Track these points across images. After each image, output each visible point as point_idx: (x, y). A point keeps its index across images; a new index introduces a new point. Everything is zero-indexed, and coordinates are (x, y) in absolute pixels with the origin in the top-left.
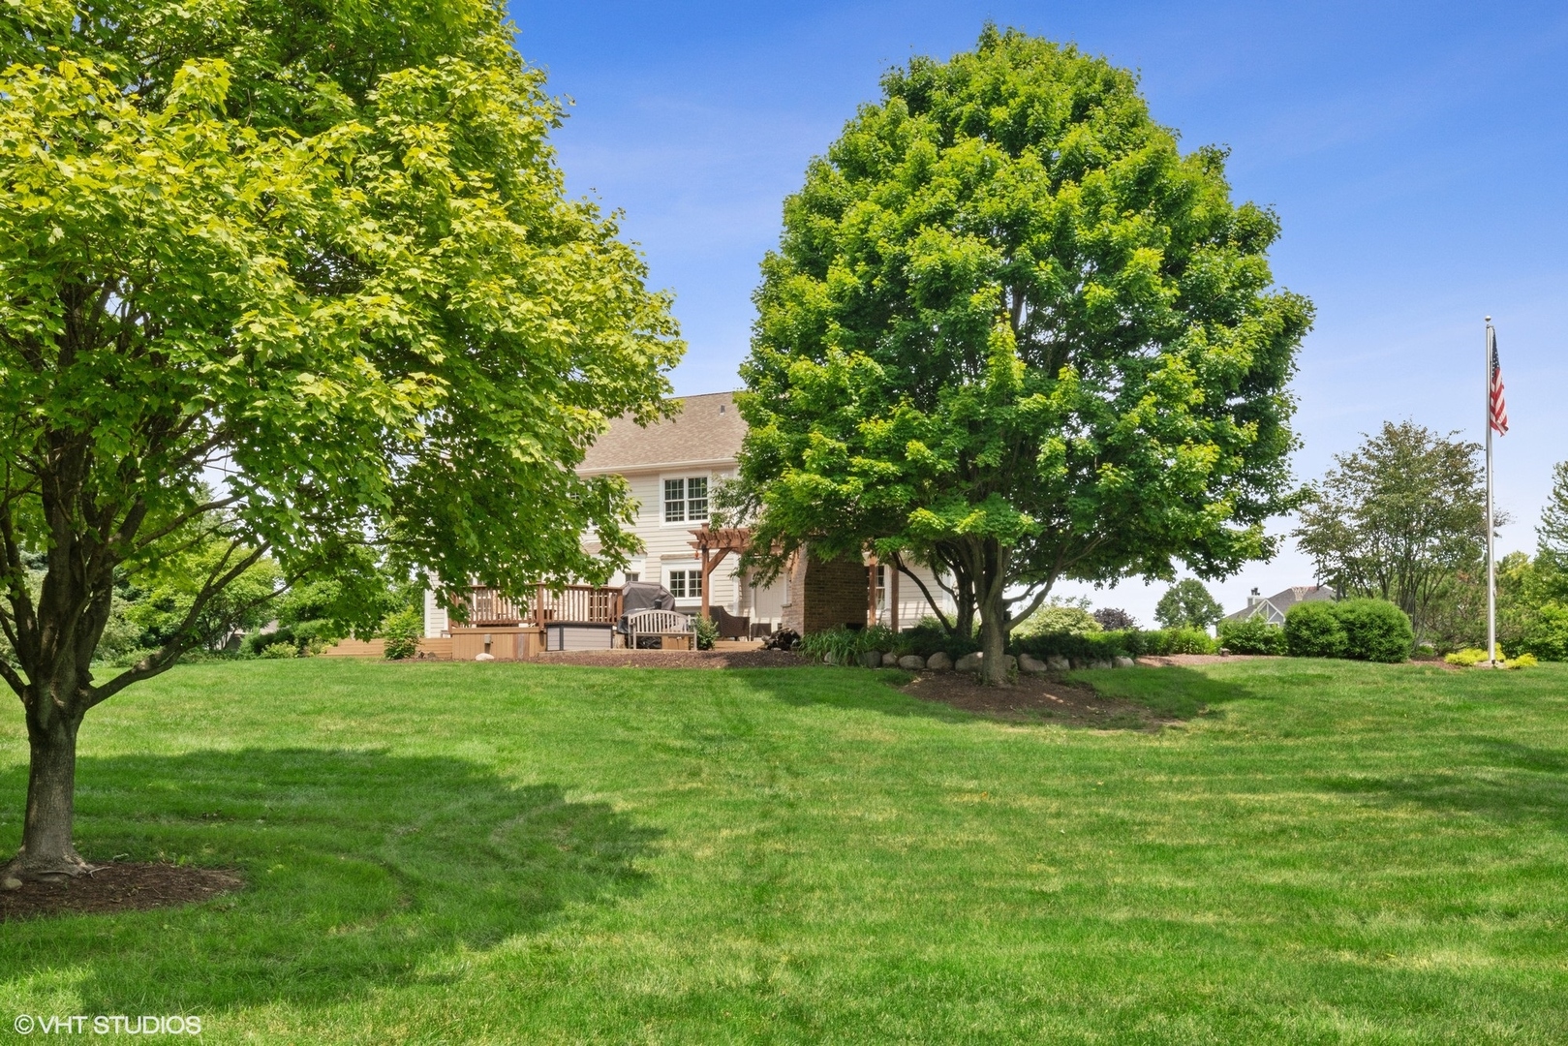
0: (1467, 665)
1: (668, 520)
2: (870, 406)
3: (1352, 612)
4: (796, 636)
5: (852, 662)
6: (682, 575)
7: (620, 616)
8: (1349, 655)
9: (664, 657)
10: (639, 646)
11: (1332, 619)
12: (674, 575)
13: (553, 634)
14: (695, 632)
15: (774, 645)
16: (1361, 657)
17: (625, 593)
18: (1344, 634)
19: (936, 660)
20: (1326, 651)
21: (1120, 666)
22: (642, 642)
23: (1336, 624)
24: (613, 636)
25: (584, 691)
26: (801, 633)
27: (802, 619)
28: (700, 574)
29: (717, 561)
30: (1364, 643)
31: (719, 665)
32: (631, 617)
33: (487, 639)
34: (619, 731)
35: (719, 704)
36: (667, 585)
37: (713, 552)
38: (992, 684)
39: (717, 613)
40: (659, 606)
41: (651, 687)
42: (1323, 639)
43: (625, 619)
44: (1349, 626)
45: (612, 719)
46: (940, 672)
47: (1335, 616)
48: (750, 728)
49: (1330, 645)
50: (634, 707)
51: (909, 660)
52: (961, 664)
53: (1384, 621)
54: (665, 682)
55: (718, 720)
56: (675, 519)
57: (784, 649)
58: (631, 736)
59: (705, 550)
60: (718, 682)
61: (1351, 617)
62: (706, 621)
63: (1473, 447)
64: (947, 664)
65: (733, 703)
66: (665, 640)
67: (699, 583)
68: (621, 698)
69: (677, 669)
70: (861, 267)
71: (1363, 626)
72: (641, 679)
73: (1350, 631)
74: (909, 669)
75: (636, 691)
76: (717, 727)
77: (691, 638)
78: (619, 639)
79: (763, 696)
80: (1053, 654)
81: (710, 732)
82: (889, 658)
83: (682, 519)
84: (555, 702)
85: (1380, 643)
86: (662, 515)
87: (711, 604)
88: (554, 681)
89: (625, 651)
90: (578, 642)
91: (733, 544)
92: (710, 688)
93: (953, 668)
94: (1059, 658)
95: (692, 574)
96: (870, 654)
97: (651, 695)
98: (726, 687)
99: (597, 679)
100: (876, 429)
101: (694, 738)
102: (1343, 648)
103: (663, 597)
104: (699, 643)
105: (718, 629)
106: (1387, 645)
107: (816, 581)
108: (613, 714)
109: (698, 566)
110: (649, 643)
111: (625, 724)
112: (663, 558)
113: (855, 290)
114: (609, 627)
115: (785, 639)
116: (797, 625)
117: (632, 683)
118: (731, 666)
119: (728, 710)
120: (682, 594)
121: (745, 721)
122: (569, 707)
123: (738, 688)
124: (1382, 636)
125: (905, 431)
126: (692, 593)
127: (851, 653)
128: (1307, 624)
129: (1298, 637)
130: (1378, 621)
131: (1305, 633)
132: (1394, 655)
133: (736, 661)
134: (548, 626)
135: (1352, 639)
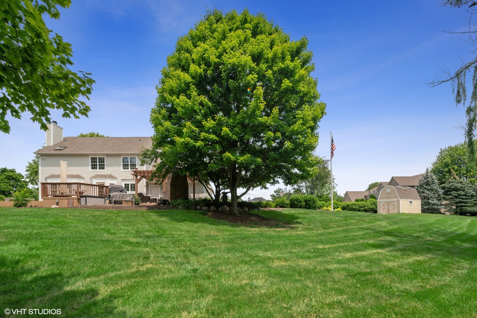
0: (329, 210)
1: (124, 169)
2: (205, 116)
3: (306, 198)
4: (168, 201)
5: (188, 208)
6: (128, 185)
7: (108, 194)
8: (305, 208)
9: (124, 207)
10: (114, 204)
11: (302, 199)
12: (125, 185)
13: (83, 199)
14: (134, 200)
15: (161, 203)
16: (308, 208)
17: (109, 188)
18: (304, 203)
19: (212, 208)
20: (301, 207)
21: (260, 210)
22: (115, 203)
23: (303, 201)
24: (105, 201)
25: (91, 218)
26: (169, 200)
27: (169, 196)
28: (134, 185)
29: (140, 180)
30: (309, 205)
31: (144, 209)
32: (111, 194)
33: (57, 201)
34: (105, 235)
35: (148, 222)
36: (124, 186)
37: (139, 177)
38: (235, 215)
39: (140, 195)
40: (121, 191)
41: (120, 216)
42: (300, 204)
43: (110, 195)
44: (306, 201)
45: (102, 229)
46: (214, 211)
47: (302, 198)
48: (164, 231)
49: (302, 205)
50: (113, 224)
51: (205, 208)
52: (220, 209)
53: (313, 200)
54: (125, 214)
55: (150, 229)
56: (126, 169)
57: (164, 205)
58: (111, 237)
59: (136, 176)
60: (145, 214)
61: (306, 199)
62: (137, 197)
63: (328, 161)
64: (216, 209)
65: (153, 221)
66: (123, 202)
67: (134, 187)
68: (107, 221)
69: (129, 210)
70: (203, 66)
71: (309, 201)
72: (115, 213)
73: (305, 202)
74: (205, 211)
75: (113, 217)
76: (150, 231)
77: (132, 202)
78: (107, 201)
79: (163, 219)
80: (244, 206)
81: (147, 234)
82: (198, 207)
83: (128, 169)
84: (75, 222)
85: (312, 205)
86: (122, 167)
87: (138, 192)
88: (79, 214)
89: (109, 205)
90: (91, 202)
91: (145, 175)
92: (143, 216)
93: (218, 210)
94: (246, 208)
95: (131, 185)
96: (193, 206)
97: (120, 219)
98: (149, 216)
99: (97, 213)
100: (209, 123)
101: (141, 237)
102: (304, 206)
103: (123, 190)
104: (135, 203)
105: (141, 199)
106: (314, 206)
107: (173, 185)
108: (103, 227)
109: (134, 182)
110: (118, 203)
111: (108, 232)
112: (122, 180)
113: (201, 74)
114: (104, 198)
115: (164, 202)
116: (168, 197)
117: (112, 215)
118: (149, 209)
119: (153, 225)
120: (128, 190)
121: (161, 229)
122: (82, 224)
123: (153, 216)
124: (313, 203)
125: (220, 124)
126: (131, 190)
127: (188, 206)
128: (296, 200)
129: (294, 204)
130: (312, 200)
131: (296, 202)
132: (315, 208)
133: (149, 208)
134: (81, 197)
135: (306, 204)
